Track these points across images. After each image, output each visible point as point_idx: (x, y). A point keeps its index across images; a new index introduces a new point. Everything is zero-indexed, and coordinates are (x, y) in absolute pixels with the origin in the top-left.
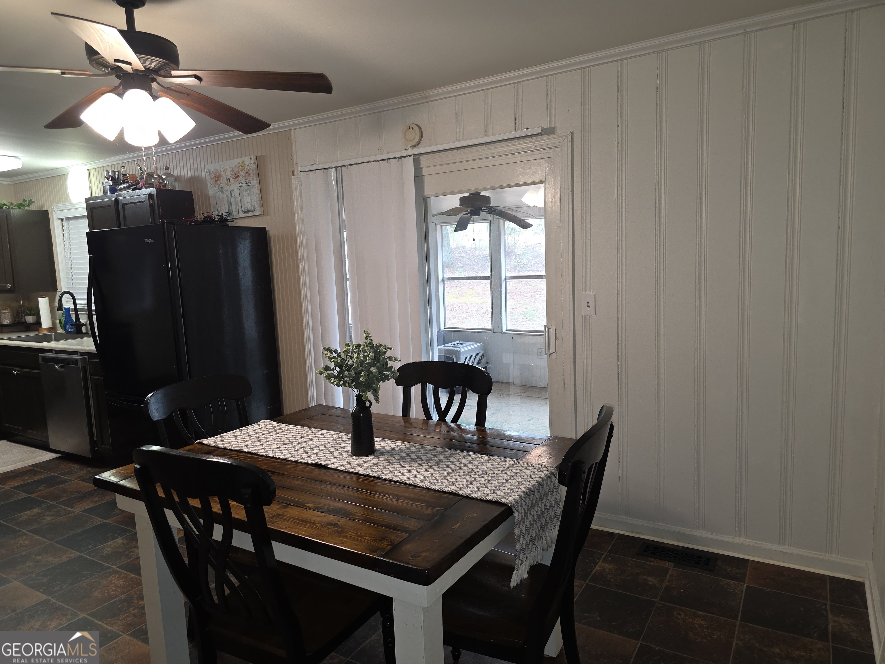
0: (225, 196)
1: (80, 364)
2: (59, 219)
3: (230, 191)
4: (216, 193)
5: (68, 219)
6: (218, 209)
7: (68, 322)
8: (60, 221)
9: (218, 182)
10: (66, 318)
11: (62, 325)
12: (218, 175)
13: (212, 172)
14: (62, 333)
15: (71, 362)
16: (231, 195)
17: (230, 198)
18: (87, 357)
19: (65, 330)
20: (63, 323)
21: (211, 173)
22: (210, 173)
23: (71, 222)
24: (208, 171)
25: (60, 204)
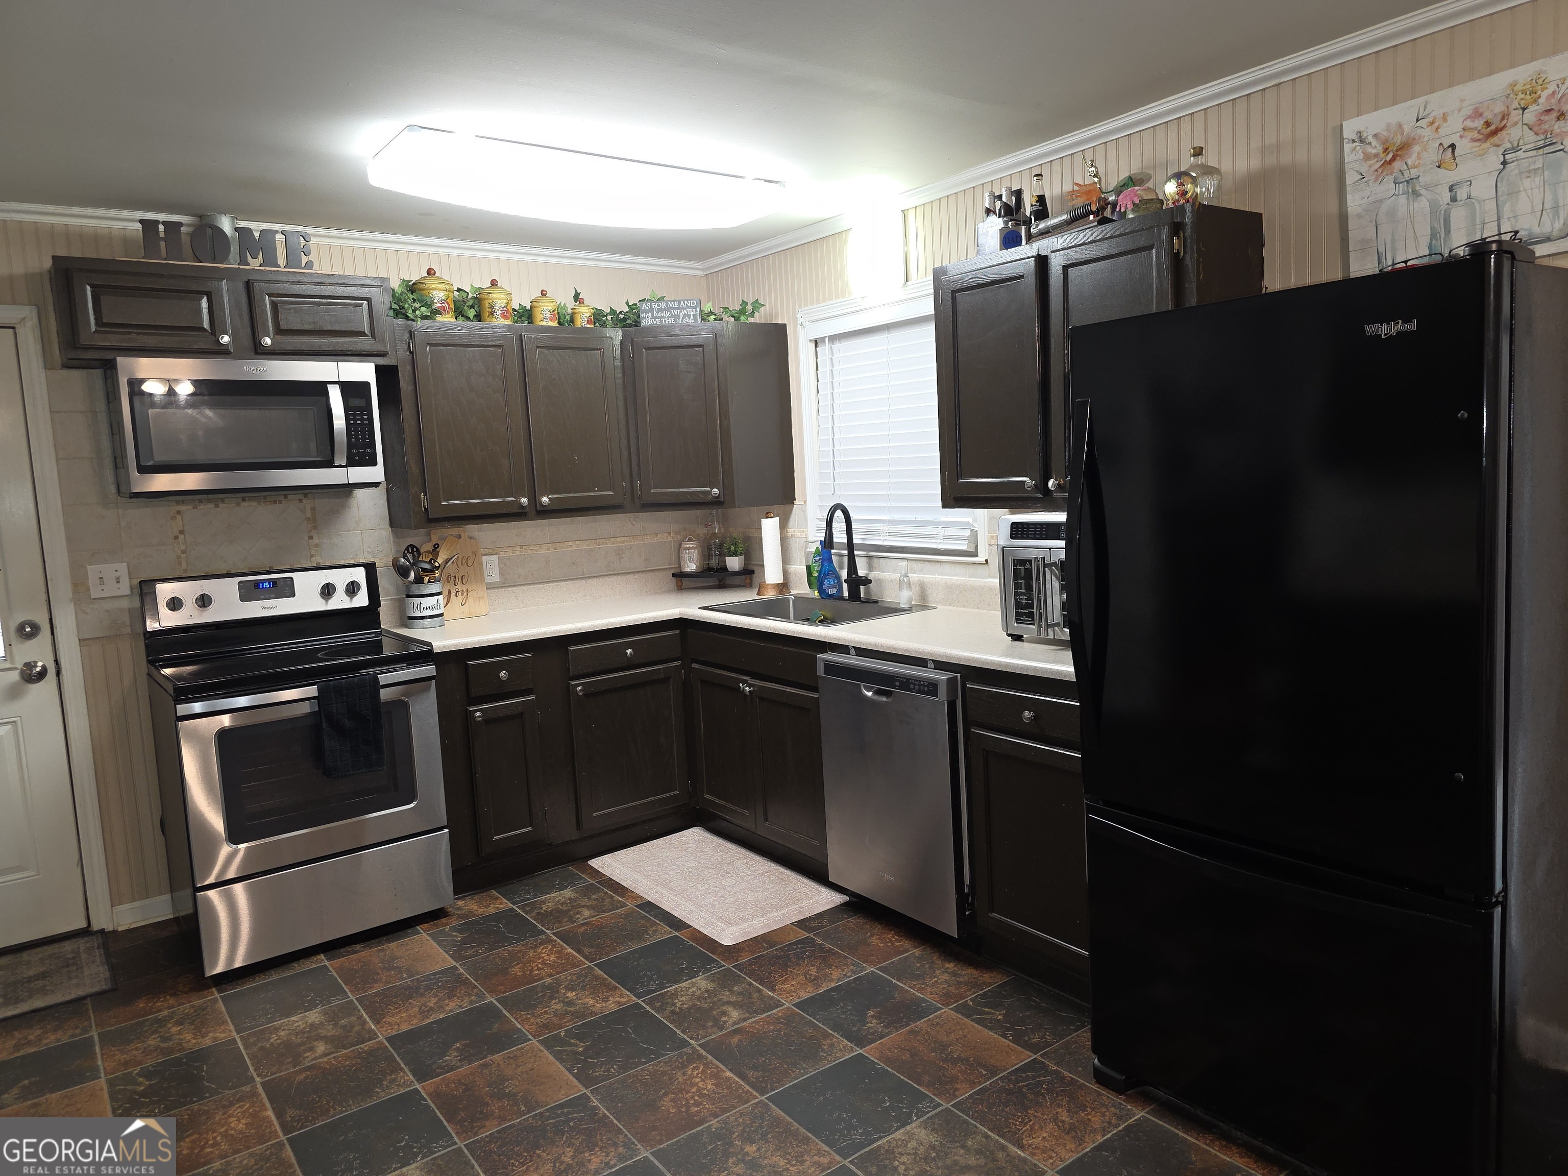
0: (1423, 204)
1: (943, 695)
2: (810, 341)
3: (1451, 189)
4: (1381, 201)
5: (834, 338)
6: (1382, 250)
7: (828, 574)
8: (813, 345)
9: (1397, 165)
10: (822, 565)
11: (814, 581)
12: (1398, 143)
13: (1375, 136)
14: (811, 596)
15: (915, 684)
16: (1454, 199)
17: (1444, 207)
18: (959, 675)
19: (821, 591)
20: (816, 575)
21: (1370, 139)
22: (1362, 141)
23: (837, 345)
24: (1355, 137)
25: (818, 305)
